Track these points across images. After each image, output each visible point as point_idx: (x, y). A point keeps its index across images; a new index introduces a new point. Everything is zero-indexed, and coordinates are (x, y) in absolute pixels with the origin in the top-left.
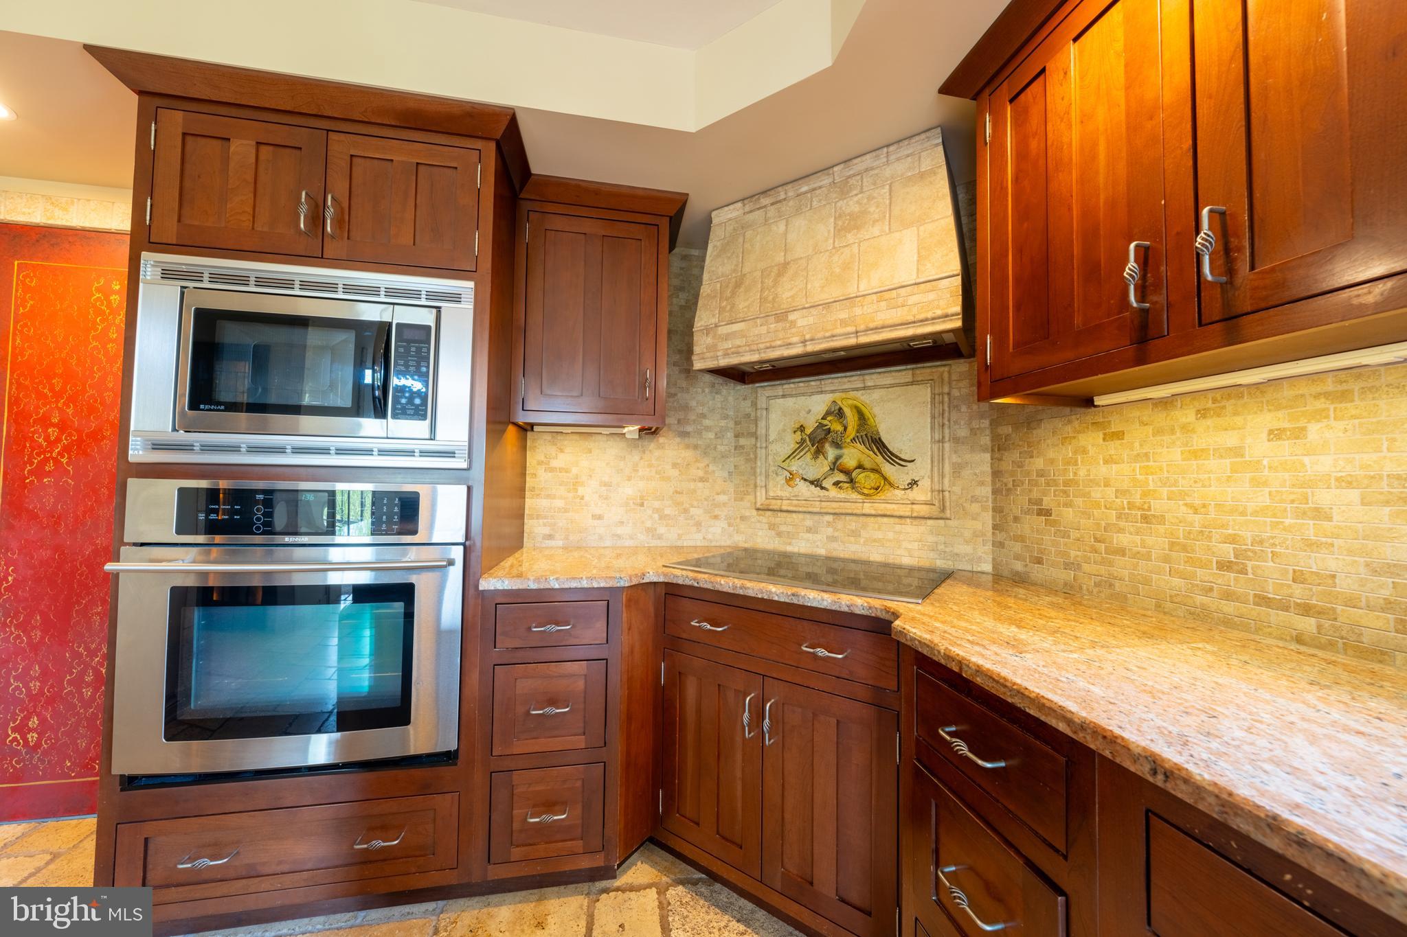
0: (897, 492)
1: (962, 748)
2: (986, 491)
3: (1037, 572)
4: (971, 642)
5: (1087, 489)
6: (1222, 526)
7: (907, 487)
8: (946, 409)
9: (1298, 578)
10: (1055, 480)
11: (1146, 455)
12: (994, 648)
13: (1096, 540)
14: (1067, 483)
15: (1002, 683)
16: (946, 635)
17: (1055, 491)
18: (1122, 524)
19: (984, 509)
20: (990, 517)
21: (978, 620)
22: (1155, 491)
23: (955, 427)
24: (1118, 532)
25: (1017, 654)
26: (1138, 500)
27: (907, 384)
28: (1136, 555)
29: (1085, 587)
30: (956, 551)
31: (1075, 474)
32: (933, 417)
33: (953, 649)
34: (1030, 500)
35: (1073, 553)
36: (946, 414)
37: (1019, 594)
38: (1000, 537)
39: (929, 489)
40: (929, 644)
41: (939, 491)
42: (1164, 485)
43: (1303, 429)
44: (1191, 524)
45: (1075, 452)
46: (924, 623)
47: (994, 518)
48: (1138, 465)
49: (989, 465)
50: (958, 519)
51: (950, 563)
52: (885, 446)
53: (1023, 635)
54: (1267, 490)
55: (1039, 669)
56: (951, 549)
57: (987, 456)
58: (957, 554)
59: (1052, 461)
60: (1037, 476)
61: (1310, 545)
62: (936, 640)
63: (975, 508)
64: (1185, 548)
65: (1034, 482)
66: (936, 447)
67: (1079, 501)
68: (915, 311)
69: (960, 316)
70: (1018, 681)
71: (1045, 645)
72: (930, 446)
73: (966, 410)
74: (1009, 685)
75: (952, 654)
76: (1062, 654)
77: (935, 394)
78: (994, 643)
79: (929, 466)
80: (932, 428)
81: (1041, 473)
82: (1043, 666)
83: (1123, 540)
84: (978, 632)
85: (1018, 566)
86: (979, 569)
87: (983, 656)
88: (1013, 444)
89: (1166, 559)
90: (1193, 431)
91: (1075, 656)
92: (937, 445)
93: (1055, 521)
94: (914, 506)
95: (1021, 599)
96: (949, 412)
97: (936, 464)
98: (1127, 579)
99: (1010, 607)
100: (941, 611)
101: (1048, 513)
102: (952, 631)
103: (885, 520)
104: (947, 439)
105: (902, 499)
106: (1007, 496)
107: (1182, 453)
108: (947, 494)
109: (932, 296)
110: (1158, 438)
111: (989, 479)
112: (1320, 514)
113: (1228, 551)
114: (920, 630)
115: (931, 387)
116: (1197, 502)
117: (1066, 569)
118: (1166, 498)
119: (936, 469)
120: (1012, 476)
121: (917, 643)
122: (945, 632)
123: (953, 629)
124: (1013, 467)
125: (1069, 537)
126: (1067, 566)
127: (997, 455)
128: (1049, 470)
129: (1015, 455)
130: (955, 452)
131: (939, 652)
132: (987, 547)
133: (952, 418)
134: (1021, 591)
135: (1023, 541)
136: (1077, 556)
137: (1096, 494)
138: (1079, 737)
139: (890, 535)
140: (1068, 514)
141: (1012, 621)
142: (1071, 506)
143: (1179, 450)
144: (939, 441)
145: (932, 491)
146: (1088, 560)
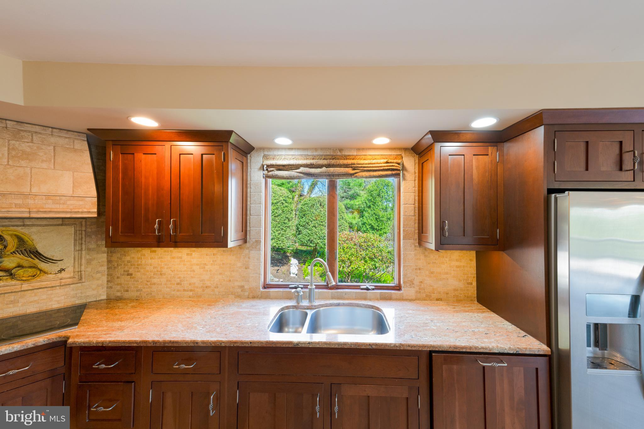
0: (50, 276)
1: (103, 366)
2: (105, 268)
3: (126, 295)
4: (105, 334)
5: (145, 267)
6: (178, 275)
7: (57, 272)
8: (84, 237)
9: (190, 284)
10: (134, 264)
11: (162, 257)
12: (114, 333)
13: (147, 281)
14: (138, 265)
15: (118, 342)
16: (95, 336)
17: (134, 268)
18: (155, 276)
19: (103, 275)
20: (106, 278)
21: (106, 325)
22: (163, 267)
23: (89, 244)
24: (154, 278)
25: (122, 331)
26: (159, 269)
27: (58, 225)
28: (158, 285)
29: (143, 296)
30: (87, 295)
31: (141, 262)
32: (75, 240)
33: (99, 340)
34: (124, 271)
35: (139, 286)
36: (84, 239)
37: (120, 306)
38: (110, 285)
39: (72, 271)
40: (89, 342)
41: (78, 272)
42: (166, 265)
43: (192, 254)
44: (171, 275)
45: (141, 255)
46: (83, 335)
47: (107, 278)
48: (160, 260)
49: (106, 258)
50: (89, 281)
51: (84, 300)
52: (40, 254)
53: (123, 324)
54: (186, 266)
55: (129, 333)
56: (85, 294)
57: (105, 255)
58: (88, 296)
59: (133, 258)
60: (127, 262)
61: (192, 277)
62: (91, 339)
63: (99, 275)
64: (170, 281)
65: (126, 265)
66: (77, 253)
67: (142, 270)
68: (71, 207)
69: (97, 213)
70: (123, 339)
71: (130, 324)
72: (73, 253)
73: (95, 237)
74: (120, 342)
75: (99, 341)
76: (135, 325)
77: (76, 230)
78: (114, 331)
79: (73, 262)
80: (75, 245)
81: (129, 262)
82: (130, 332)
83: (155, 281)
84: (107, 329)
85: (119, 294)
86: (100, 299)
87: (111, 337)
88: (117, 251)
89: (166, 284)
90: (173, 252)
91: (139, 324)
92: (77, 252)
93: (133, 277)
94: (61, 280)
95: (121, 309)
96: (85, 238)
97: (77, 260)
98: (156, 291)
99: (117, 314)
100: (89, 327)
101: (131, 275)
102: (97, 333)
103: (40, 290)
104: (84, 249)
105: (53, 278)
106: (114, 269)
107: (170, 257)
108: (83, 272)
109: (81, 203)
110: (165, 253)
111: (106, 264)
112: (194, 271)
113: (178, 280)
114: (83, 339)
115: (74, 227)
116: (173, 269)
117: (137, 292)
118: (166, 268)
119: (76, 263)
120: (117, 262)
121: (82, 344)
122: (94, 335)
123: (97, 332)
124: (117, 259)
125: (138, 282)
126: (137, 291)
127: (110, 255)
128: (132, 261)
129: (119, 255)
130: (88, 254)
131: (93, 343)
132: (104, 290)
133: (86, 240)
134: (120, 304)
135: (121, 285)
136: (141, 287)
137: (148, 268)
138: (139, 345)
139: (44, 297)
140: (138, 275)
141: (119, 320)
142: (139, 272)
143: (169, 256)
144: (79, 250)
145: (74, 272)
146: (144, 288)
